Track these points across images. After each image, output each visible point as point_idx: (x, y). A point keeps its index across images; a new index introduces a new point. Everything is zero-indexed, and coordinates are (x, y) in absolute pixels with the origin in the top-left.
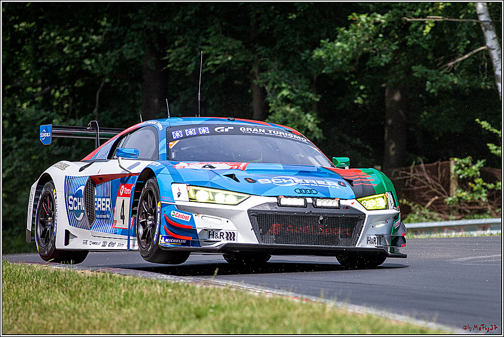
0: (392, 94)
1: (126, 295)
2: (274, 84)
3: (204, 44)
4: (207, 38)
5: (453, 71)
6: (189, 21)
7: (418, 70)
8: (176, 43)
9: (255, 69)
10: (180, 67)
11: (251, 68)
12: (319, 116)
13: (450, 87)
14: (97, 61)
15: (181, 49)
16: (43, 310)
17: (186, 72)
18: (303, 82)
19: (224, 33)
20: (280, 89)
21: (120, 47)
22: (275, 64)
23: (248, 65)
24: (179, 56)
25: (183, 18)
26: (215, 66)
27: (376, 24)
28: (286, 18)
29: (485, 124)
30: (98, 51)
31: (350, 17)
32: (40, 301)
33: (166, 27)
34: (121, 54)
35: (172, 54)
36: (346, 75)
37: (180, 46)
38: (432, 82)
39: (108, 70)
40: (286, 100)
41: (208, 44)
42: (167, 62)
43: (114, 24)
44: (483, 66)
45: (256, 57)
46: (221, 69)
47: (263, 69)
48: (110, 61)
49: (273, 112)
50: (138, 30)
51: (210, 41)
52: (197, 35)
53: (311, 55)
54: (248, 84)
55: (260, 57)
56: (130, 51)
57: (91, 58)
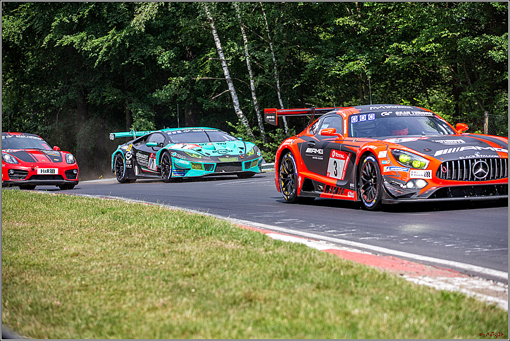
0: (188, 112)
1: (71, 204)
2: (135, 109)
3: (104, 91)
4: (105, 89)
5: (214, 100)
6: (97, 82)
7: (199, 99)
8: (92, 92)
9: (127, 102)
10: (93, 102)
11: (125, 102)
12: (155, 123)
13: (214, 107)
14: (57, 100)
15: (94, 94)
16: (35, 211)
17: (96, 103)
18: (148, 108)
19: (113, 86)
20: (137, 111)
21: (67, 94)
22: (135, 100)
23: (124, 100)
24: (93, 97)
25: (95, 80)
26: (109, 101)
27: (180, 81)
28: (140, 79)
29: (230, 123)
30: (57, 96)
31: (169, 79)
32: (33, 208)
33: (88, 84)
34: (68, 97)
35: (90, 96)
36: (167, 104)
37: (93, 92)
38: (205, 105)
39: (62, 104)
40: (140, 116)
41: (106, 92)
42: (88, 100)
43: (64, 84)
44: (228, 99)
45: (127, 97)
46: (112, 102)
47: (130, 102)
48: (63, 100)
49: (135, 121)
50: (75, 86)
51: (107, 90)
52: (101, 87)
53: (151, 95)
54: (124, 109)
55: (129, 97)
56: (71, 96)
57: (54, 99)
